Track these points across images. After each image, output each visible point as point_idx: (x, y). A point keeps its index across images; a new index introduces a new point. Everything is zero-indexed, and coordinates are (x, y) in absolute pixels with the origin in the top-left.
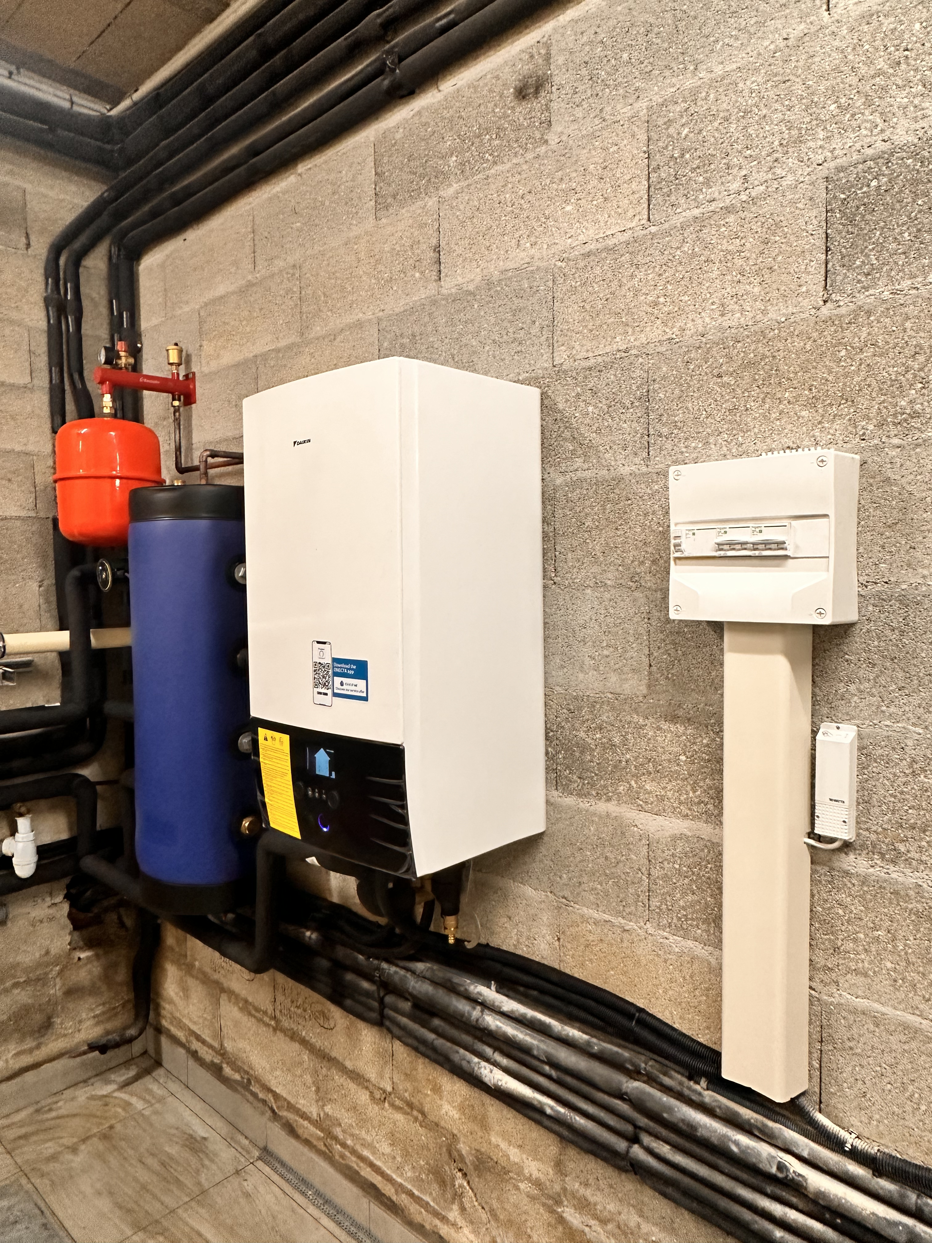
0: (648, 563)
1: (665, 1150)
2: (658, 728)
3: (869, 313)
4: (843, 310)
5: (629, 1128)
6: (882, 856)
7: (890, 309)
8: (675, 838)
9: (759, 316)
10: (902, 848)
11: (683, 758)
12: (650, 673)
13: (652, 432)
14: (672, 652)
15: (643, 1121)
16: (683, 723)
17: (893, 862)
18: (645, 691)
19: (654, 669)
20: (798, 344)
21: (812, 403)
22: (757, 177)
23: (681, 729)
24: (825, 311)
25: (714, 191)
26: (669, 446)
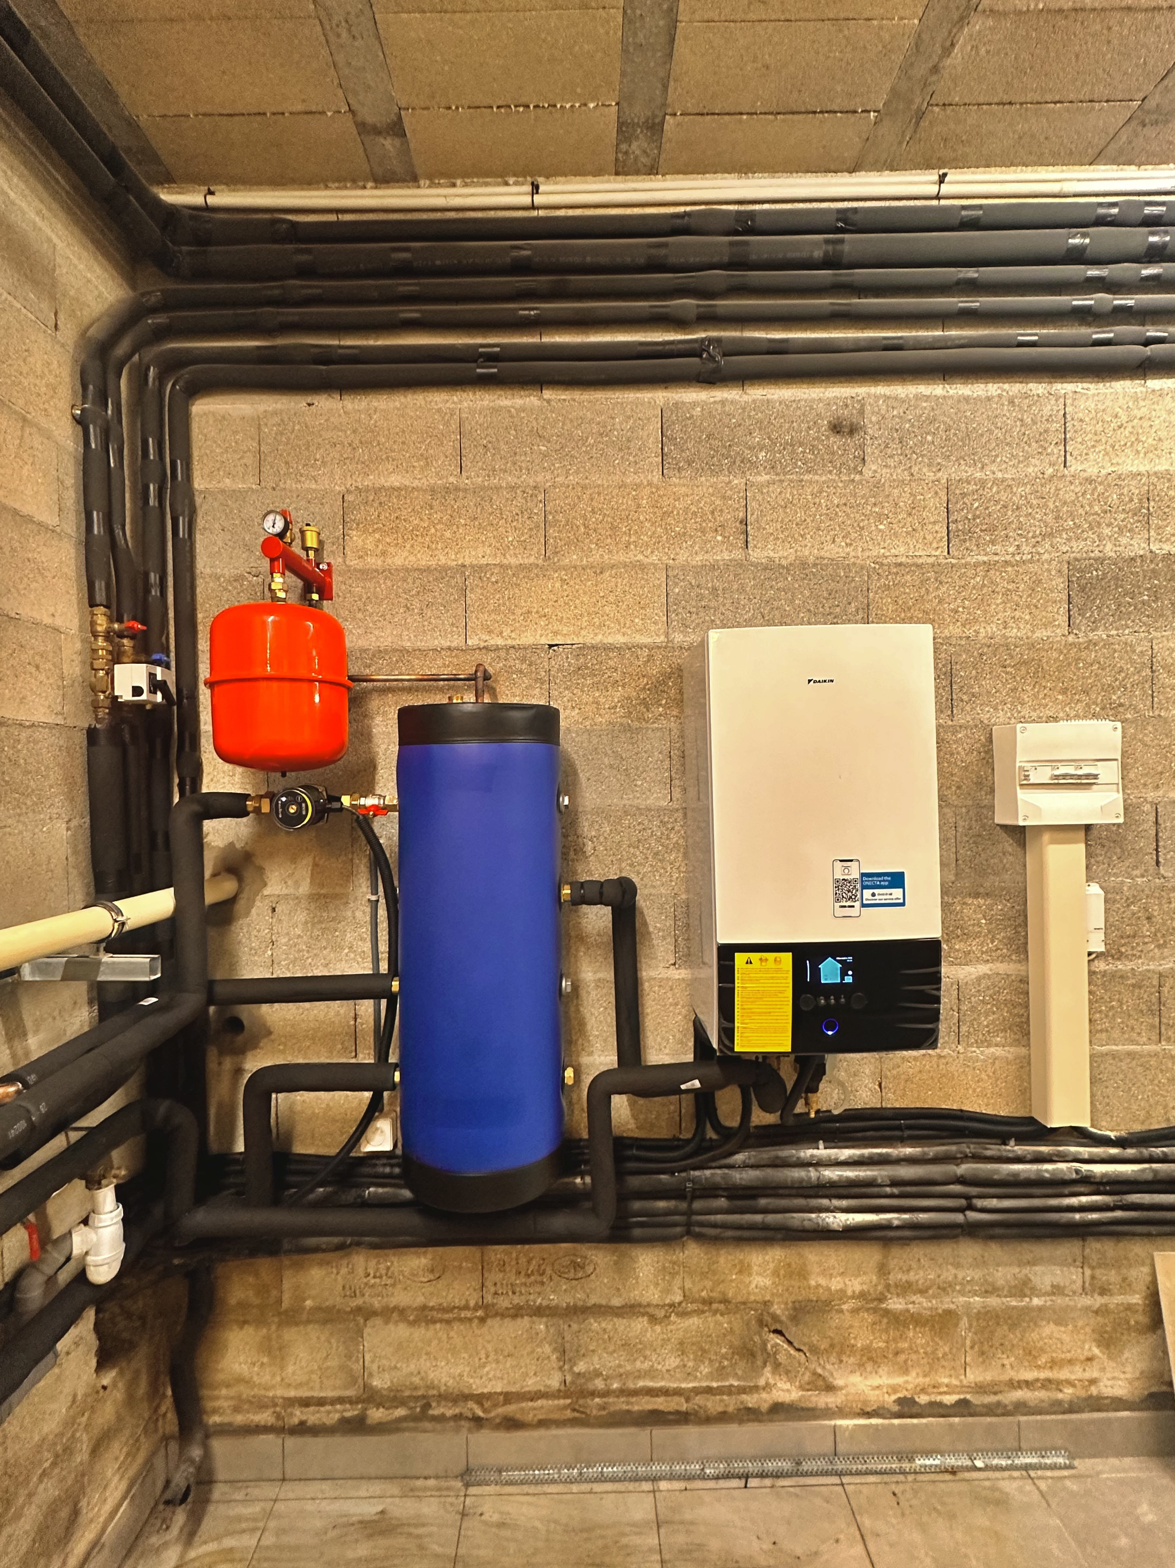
0: (954, 788)
1: (994, 1203)
2: (964, 903)
3: (1095, 644)
4: (1081, 640)
5: (963, 1202)
6: (1113, 956)
7: (1107, 644)
8: (979, 979)
9: (1030, 634)
10: (1123, 950)
11: (983, 921)
12: (957, 865)
13: (955, 697)
14: (975, 849)
15: (974, 1191)
16: (983, 897)
17: (1119, 959)
18: (953, 879)
19: (960, 862)
20: (1055, 655)
21: (1064, 691)
22: (1025, 549)
23: (981, 901)
24: (1071, 638)
25: (998, 548)
26: (968, 708)
